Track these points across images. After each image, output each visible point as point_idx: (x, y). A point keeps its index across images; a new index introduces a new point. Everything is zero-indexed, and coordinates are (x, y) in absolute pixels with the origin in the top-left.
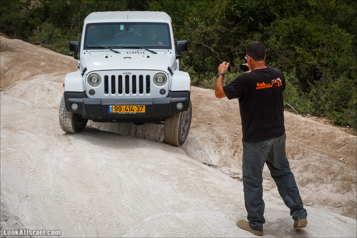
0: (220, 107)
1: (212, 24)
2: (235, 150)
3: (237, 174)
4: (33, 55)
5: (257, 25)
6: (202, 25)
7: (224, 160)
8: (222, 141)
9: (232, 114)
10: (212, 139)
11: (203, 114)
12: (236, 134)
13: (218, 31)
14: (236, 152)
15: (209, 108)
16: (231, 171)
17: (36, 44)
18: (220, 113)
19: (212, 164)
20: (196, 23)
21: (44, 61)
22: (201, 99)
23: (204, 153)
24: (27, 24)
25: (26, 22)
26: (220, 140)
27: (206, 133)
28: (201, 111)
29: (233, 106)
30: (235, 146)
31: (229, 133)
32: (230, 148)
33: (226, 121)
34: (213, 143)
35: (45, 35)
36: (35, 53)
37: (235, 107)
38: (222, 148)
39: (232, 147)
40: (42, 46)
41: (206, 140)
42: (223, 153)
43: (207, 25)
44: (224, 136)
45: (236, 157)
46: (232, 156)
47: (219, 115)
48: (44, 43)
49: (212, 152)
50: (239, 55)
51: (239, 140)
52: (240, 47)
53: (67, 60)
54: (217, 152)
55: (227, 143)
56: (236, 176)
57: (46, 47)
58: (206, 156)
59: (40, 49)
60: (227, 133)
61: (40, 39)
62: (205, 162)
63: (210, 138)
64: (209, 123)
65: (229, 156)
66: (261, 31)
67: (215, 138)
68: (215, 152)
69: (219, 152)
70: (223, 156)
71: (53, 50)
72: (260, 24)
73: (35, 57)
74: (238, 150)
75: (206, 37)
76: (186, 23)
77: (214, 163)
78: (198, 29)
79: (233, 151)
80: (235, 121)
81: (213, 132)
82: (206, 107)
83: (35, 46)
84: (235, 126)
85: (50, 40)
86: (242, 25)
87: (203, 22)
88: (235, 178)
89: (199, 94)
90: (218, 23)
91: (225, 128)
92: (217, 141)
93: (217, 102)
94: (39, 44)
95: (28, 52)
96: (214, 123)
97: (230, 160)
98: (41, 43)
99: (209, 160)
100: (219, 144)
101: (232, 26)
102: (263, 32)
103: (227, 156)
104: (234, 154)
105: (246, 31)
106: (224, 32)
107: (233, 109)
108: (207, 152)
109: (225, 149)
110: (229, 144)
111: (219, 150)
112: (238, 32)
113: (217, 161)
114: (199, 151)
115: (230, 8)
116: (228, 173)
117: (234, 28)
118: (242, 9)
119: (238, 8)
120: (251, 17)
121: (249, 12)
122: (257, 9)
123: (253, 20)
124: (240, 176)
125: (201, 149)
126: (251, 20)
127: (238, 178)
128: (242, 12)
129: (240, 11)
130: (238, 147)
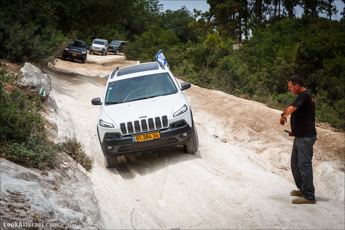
0: (246, 109)
3: (226, 139)
5: (322, 64)
6: (284, 62)
7: (226, 134)
11: (231, 112)
12: (238, 120)
13: (294, 68)
14: (234, 130)
15: (238, 109)
18: (242, 112)
20: (280, 61)
22: (240, 105)
23: (216, 130)
26: (228, 123)
27: (222, 120)
32: (231, 128)
34: (222, 125)
35: (182, 70)
38: (227, 127)
42: (227, 130)
44: (231, 121)
45: (233, 133)
47: (240, 112)
48: (180, 75)
49: (221, 129)
52: (308, 80)
54: (223, 130)
58: (217, 132)
60: (234, 120)
62: (215, 135)
63: (223, 122)
64: (229, 115)
65: (230, 132)
70: (226, 132)
78: (281, 66)
79: (233, 129)
81: (227, 120)
85: (184, 73)
86: (310, 63)
91: (236, 118)
93: (248, 106)
96: (232, 116)
97: (230, 134)
98: (178, 75)
99: (217, 134)
100: (226, 125)
103: (228, 132)
104: (233, 131)
105: (313, 68)
106: (297, 68)
108: (218, 129)
110: (232, 126)
111: (225, 128)
112: (307, 68)
114: (213, 129)
115: (301, 50)
116: (221, 139)
117: (303, 65)
118: (310, 51)
119: (307, 50)
120: (316, 58)
121: (316, 54)
122: (322, 52)
123: (318, 59)
124: (227, 141)
125: (215, 128)
126: (316, 59)
127: (225, 141)
128: (310, 53)
129: (308, 53)
130: (236, 127)
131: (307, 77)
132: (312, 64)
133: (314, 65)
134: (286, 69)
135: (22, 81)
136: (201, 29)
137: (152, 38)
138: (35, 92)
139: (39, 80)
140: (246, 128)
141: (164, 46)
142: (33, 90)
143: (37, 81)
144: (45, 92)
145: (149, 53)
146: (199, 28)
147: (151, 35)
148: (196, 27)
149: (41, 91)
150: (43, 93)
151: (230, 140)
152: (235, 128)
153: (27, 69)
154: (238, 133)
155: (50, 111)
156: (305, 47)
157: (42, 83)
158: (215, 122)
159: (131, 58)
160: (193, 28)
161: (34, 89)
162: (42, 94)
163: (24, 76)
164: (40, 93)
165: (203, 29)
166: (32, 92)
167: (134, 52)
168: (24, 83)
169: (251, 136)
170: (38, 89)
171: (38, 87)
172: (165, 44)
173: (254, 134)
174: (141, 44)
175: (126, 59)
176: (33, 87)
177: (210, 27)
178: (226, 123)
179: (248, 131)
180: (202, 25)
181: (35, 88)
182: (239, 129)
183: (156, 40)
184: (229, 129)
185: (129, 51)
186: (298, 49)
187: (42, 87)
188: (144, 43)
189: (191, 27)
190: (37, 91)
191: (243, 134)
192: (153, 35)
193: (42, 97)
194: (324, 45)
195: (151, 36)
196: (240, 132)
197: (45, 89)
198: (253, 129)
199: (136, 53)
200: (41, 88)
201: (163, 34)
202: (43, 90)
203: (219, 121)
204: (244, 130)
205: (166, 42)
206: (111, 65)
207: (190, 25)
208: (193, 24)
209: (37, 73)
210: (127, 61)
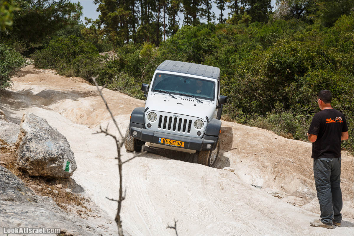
0: (264, 141)
1: (257, 74)
2: (276, 175)
4: (113, 99)
5: (293, 76)
6: (248, 75)
7: (267, 183)
8: (266, 168)
9: (273, 147)
10: (258, 166)
11: (251, 147)
12: (276, 162)
13: (262, 81)
14: (276, 176)
15: (255, 142)
16: (272, 191)
17: (114, 90)
18: (264, 146)
19: (258, 186)
20: (244, 74)
21: (122, 104)
22: (249, 135)
23: (251, 177)
24: (106, 74)
25: (105, 71)
26: (264, 167)
27: (253, 162)
28: (249, 144)
29: (274, 141)
30: (276, 172)
31: (271, 162)
32: (272, 173)
33: (268, 152)
34: (258, 170)
35: (121, 83)
36: (115, 97)
37: (275, 141)
38: (266, 173)
39: (274, 173)
40: (120, 92)
41: (253, 167)
42: (267, 177)
43: (253, 75)
44: (267, 164)
45: (276, 181)
46: (274, 180)
47: (263, 147)
48: (121, 89)
49: (258, 176)
50: (279, 100)
51: (279, 167)
52: (280, 93)
53: (140, 103)
54: (262, 176)
55: (270, 170)
56: (277, 195)
57: (123, 93)
58: (253, 180)
59: (118, 94)
60: (269, 162)
61: (118, 86)
62: (252, 184)
63: (257, 165)
64: (255, 154)
65: (271, 180)
66: (297, 81)
67: (260, 165)
68: (260, 176)
69: (263, 176)
70: (266, 180)
71: (128, 95)
72: (296, 75)
73: (115, 101)
74: (278, 175)
75: (252, 85)
76: (236, 73)
77: (260, 185)
78: (246, 79)
79: (274, 175)
80: (276, 153)
81: (258, 161)
82: (253, 141)
83: (114, 92)
84: (276, 156)
85: (125, 87)
86: (281, 76)
87: (250, 73)
88: (276, 196)
89: (247, 131)
90: (261, 74)
91: (268, 158)
92: (262, 168)
93: (261, 137)
94: (117, 90)
95: (109, 97)
96: (259, 154)
97: (272, 183)
98: (118, 89)
99: (255, 183)
100: (263, 170)
101: (273, 76)
102: (298, 81)
103: (269, 180)
104: (275, 178)
105: (284, 81)
106: (266, 81)
107: (274, 143)
108: (254, 176)
109: (268, 174)
110: (271, 170)
111: (264, 175)
112: (278, 81)
113: (262, 184)
114: (248, 176)
115: (271, 62)
116: (270, 192)
117: (275, 78)
118: (281, 63)
119: (278, 62)
120: (288, 70)
121: (287, 65)
122: (293, 63)
123: (290, 72)
124: (280, 195)
125: (249, 174)
126: (288, 72)
127: (278, 196)
128: (281, 65)
129: (280, 64)
130: (278, 172)
131: (278, 90)
132: (283, 77)
133: (284, 77)
134: (251, 82)
135: (32, 149)
136: (93, 36)
137: (69, 47)
138: (56, 167)
139: (58, 145)
140: (293, 174)
141: (89, 56)
142: (54, 165)
143: (55, 147)
144: (70, 166)
145: (74, 64)
146: (90, 35)
147: (69, 44)
148: (87, 33)
149: (65, 164)
150: (69, 167)
151: (284, 195)
152: (277, 174)
153: (32, 125)
154: (284, 180)
155: (84, 199)
156: (275, 58)
157: (63, 148)
158: (246, 165)
159: (41, 66)
160: (85, 35)
161: (54, 163)
162: (67, 169)
163: (32, 139)
164: (64, 168)
165: (94, 35)
166: (52, 167)
167: (44, 61)
168: (37, 154)
169: (307, 186)
170: (60, 162)
171: (61, 158)
172: (91, 55)
173: (311, 184)
174: (50, 52)
175: (34, 68)
176: (53, 160)
177: (103, 33)
178: (262, 167)
179: (299, 178)
180: (94, 32)
181: (56, 161)
182: (284, 176)
183: (74, 49)
184: (269, 176)
185: (38, 59)
186: (269, 60)
187: (66, 157)
188: (53, 52)
189: (83, 34)
190: (60, 165)
191: (292, 182)
192: (70, 44)
193: (67, 174)
194: (294, 55)
195: (68, 46)
196: (286, 179)
197: (71, 160)
198: (305, 175)
199: (46, 62)
200: (64, 159)
201: (80, 43)
202: (68, 163)
203: (251, 164)
204: (291, 177)
205: (91, 52)
206: (23, 76)
207: (82, 32)
208: (85, 31)
209: (48, 129)
210: (37, 70)
